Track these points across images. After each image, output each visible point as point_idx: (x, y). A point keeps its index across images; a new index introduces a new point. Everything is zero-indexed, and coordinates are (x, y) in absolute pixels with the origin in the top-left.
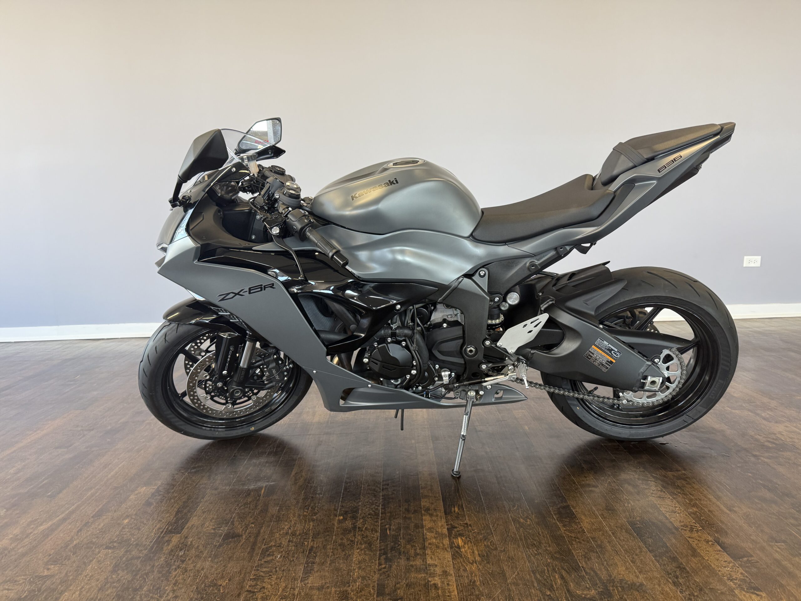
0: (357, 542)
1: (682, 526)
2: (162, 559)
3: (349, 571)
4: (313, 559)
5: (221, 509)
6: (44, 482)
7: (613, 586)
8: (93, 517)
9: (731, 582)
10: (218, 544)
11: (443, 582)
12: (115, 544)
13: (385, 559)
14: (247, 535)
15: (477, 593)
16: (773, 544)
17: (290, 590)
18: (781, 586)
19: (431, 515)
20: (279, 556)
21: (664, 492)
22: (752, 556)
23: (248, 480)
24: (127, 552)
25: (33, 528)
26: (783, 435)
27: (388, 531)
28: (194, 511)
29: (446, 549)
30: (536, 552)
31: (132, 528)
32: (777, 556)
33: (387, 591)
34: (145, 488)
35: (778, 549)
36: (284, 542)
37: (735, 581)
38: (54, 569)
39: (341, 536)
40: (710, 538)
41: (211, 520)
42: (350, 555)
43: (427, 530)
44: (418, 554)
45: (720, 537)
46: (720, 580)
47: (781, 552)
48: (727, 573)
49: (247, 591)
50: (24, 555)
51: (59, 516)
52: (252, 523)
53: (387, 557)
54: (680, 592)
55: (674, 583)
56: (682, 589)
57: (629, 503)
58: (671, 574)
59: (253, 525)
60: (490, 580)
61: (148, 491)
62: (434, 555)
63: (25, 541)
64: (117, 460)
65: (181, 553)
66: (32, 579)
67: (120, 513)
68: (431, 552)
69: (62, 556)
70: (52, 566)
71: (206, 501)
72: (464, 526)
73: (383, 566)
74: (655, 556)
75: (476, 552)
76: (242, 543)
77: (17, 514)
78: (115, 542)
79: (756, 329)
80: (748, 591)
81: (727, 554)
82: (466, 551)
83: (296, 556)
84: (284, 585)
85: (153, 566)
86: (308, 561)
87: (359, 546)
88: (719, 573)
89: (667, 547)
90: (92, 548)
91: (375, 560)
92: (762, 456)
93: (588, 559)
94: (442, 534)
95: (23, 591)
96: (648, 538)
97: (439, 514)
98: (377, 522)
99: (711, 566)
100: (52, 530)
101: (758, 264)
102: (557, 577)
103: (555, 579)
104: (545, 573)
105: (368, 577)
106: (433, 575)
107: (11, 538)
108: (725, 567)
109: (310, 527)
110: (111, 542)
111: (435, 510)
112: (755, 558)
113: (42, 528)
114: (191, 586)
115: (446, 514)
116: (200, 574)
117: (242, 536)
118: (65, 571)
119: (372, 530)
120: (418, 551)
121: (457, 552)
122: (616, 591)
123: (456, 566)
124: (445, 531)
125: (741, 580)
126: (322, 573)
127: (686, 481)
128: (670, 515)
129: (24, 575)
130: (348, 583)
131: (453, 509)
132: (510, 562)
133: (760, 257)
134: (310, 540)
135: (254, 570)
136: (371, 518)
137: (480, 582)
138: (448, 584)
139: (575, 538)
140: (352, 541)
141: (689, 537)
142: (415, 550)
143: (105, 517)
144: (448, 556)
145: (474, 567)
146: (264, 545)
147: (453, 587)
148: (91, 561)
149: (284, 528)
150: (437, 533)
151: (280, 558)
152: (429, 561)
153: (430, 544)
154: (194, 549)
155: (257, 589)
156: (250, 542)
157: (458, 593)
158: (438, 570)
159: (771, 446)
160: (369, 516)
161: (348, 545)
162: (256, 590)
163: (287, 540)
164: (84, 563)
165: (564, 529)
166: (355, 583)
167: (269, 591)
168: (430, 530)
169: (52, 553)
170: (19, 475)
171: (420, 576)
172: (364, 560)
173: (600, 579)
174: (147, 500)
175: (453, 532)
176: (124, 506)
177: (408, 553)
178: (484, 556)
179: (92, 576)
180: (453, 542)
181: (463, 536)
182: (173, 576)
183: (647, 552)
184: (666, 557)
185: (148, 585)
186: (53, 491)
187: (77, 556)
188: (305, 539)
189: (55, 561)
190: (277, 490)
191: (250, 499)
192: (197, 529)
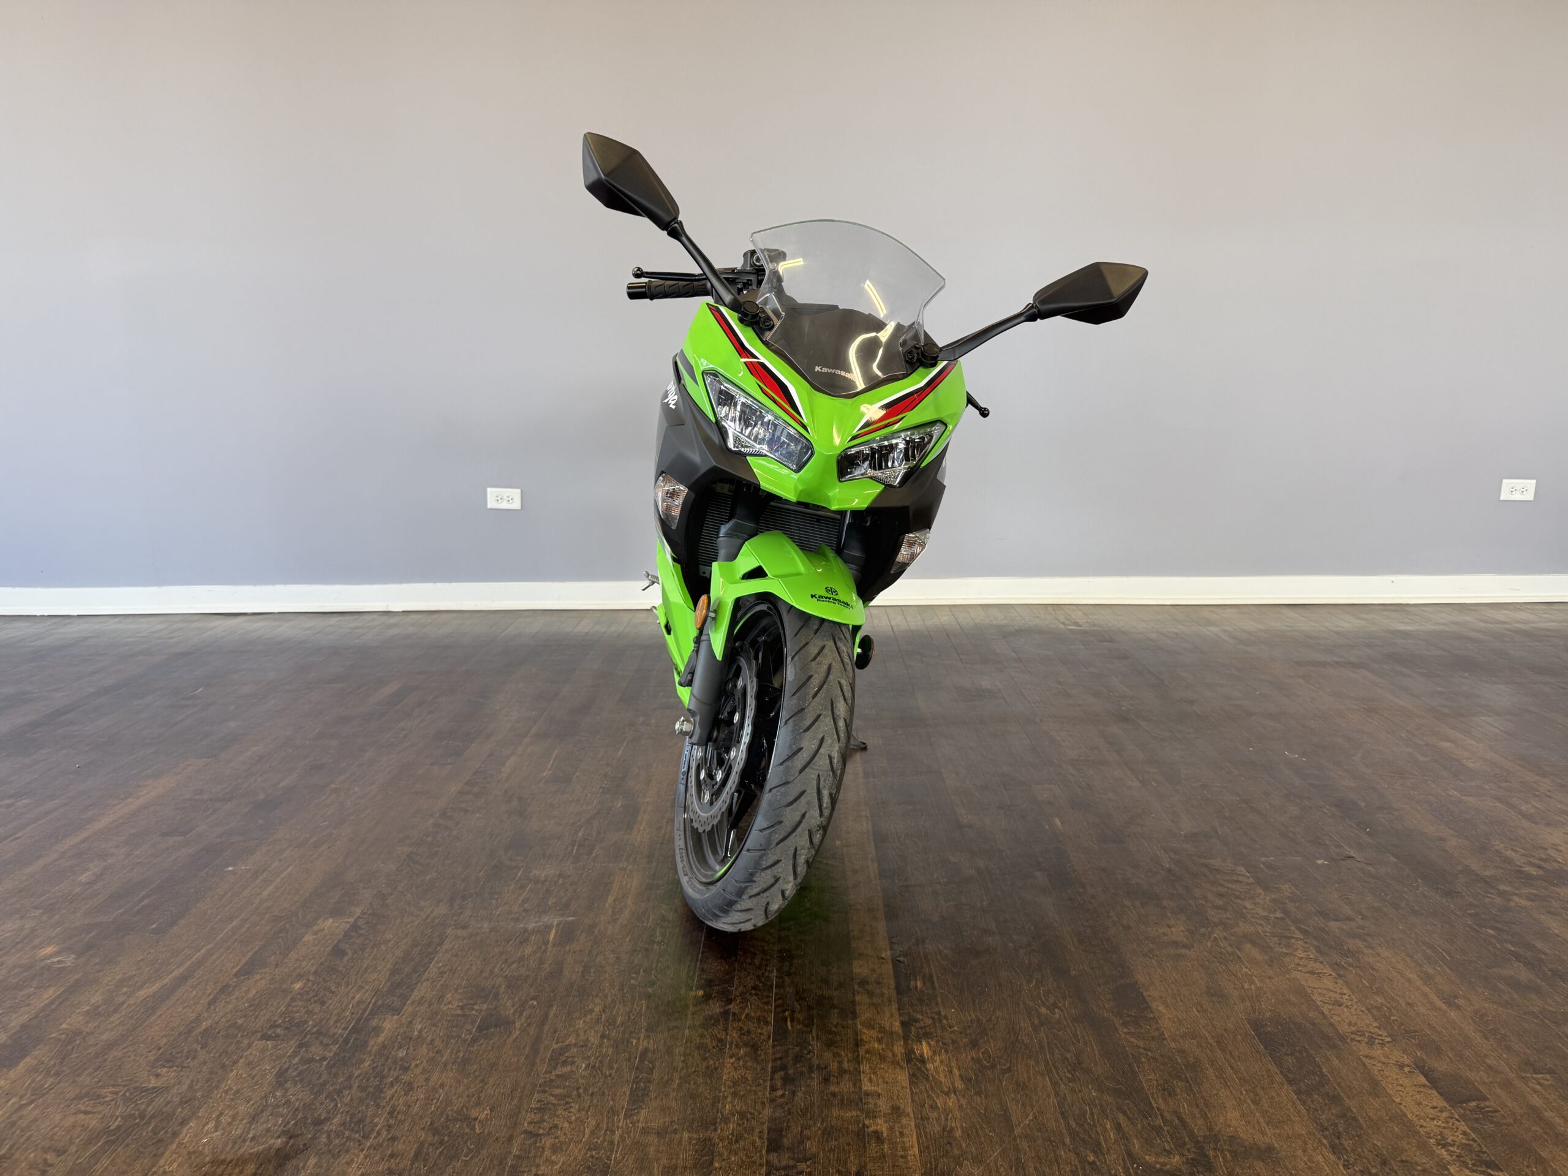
0: (731, 1043)
1: (1352, 1033)
2: (367, 1064)
3: (716, 1100)
4: (647, 1073)
5: (474, 968)
6: (143, 903)
7: (1215, 1149)
8: (236, 975)
9: (1443, 1150)
10: (469, 1037)
11: (891, 1129)
12: (279, 1031)
13: (782, 1078)
14: (523, 1020)
15: (956, 1152)
16: (1529, 1075)
17: (605, 1134)
18: (1540, 1161)
19: (871, 994)
20: (584, 1066)
21: (1321, 963)
22: (1486, 1099)
23: (525, 910)
24: (300, 1046)
25: (126, 993)
26: (1560, 851)
27: (789, 1023)
28: (425, 971)
29: (898, 1064)
30: (1070, 1076)
31: (310, 1000)
32: (1535, 1101)
33: (786, 1142)
34: (331, 920)
35: (1538, 1087)
36: (594, 1040)
37: (1451, 1149)
38: (168, 1075)
39: (700, 1030)
40: (1406, 1060)
41: (456, 990)
42: (716, 1069)
43: (863, 1024)
44: (845, 1072)
45: (1425, 1057)
46: (1423, 1146)
47: (1543, 1092)
48: (1436, 1130)
49: (526, 1132)
50: (111, 1045)
51: (172, 971)
52: (532, 999)
53: (786, 1074)
54: (1344, 1166)
55: (1334, 1149)
56: (1348, 1161)
57: (1252, 982)
58: (1327, 1129)
59: (535, 1003)
60: (982, 1128)
61: (337, 928)
62: (875, 1073)
63: (112, 1019)
64: (277, 863)
65: (401, 1054)
66: (128, 1094)
67: (287, 970)
68: (870, 1067)
69: (182, 1051)
70: (165, 1070)
71: (446, 951)
72: (933, 1019)
73: (780, 1093)
74: (1298, 1092)
75: (956, 1072)
76: (515, 1036)
77: (96, 964)
78: (279, 1026)
79: (1518, 625)
80: (1475, 1168)
81: (1439, 1093)
82: (936, 1069)
83: (615, 1066)
84: (594, 1123)
85: (350, 1078)
86: (638, 1077)
87: (734, 1051)
88: (1421, 1130)
89: (1322, 1075)
90: (236, 1036)
91: (765, 1081)
92: (1516, 894)
93: (1170, 1095)
94: (892, 1033)
95: (112, 1117)
96: (1287, 1055)
97: (886, 991)
98: (767, 1003)
99: (1405, 1116)
100: (162, 997)
101: (1529, 496)
102: (1108, 1126)
103: (1105, 1130)
104: (1085, 1118)
105: (751, 1114)
106: (872, 1114)
107: (88, 1011)
108: (1433, 1119)
109: (641, 1010)
110: (272, 1027)
111: (878, 983)
112: (1491, 1103)
113: (142, 993)
114: (421, 1118)
115: (898, 993)
116: (437, 1095)
117: (514, 1022)
118: (188, 1082)
119: (759, 1020)
120: (846, 1065)
121: (919, 1069)
122: (1221, 1160)
123: (916, 1098)
124: (897, 1026)
125: (1463, 1146)
126: (664, 1101)
127: (1365, 941)
128: (1330, 1011)
129: (114, 1086)
130: (715, 1124)
131: (913, 983)
132: (1019, 1093)
133: (1534, 482)
134: (642, 1036)
135: (539, 1092)
136: (756, 995)
137: (963, 1131)
138: (902, 1134)
139: (1145, 1049)
140: (720, 1040)
141: (1366, 1057)
142: (840, 1063)
143: (258, 977)
144: (903, 1077)
145: (951, 1101)
146: (557, 1043)
147: (912, 1140)
148: (235, 1063)
149: (592, 1011)
150: (882, 1030)
151: (585, 1069)
152: (867, 1086)
153: (867, 1052)
154: (424, 1046)
155: (543, 1129)
156: (529, 1034)
157: (920, 1152)
158: (884, 1105)
159: (1535, 873)
160: (753, 992)
161: (714, 1047)
162: (541, 1131)
163: (599, 1035)
164: (223, 1066)
165: (1125, 1030)
166: (726, 1123)
167: (565, 1134)
168: (870, 1026)
169: (162, 1044)
170: (96, 887)
171: (849, 1114)
172: (744, 1080)
173: (1191, 1134)
174: (336, 946)
175: (913, 1029)
176: (293, 955)
177: (826, 1068)
178: (970, 1080)
179: (238, 1091)
180: (913, 1049)
181: (932, 1039)
182: (388, 1098)
183: (1282, 1084)
184: (1318, 1094)
185: (342, 1113)
186: (161, 920)
187: (209, 1052)
188: (632, 1033)
189: (168, 1061)
190: (579, 932)
191: (528, 950)
192: (429, 1006)
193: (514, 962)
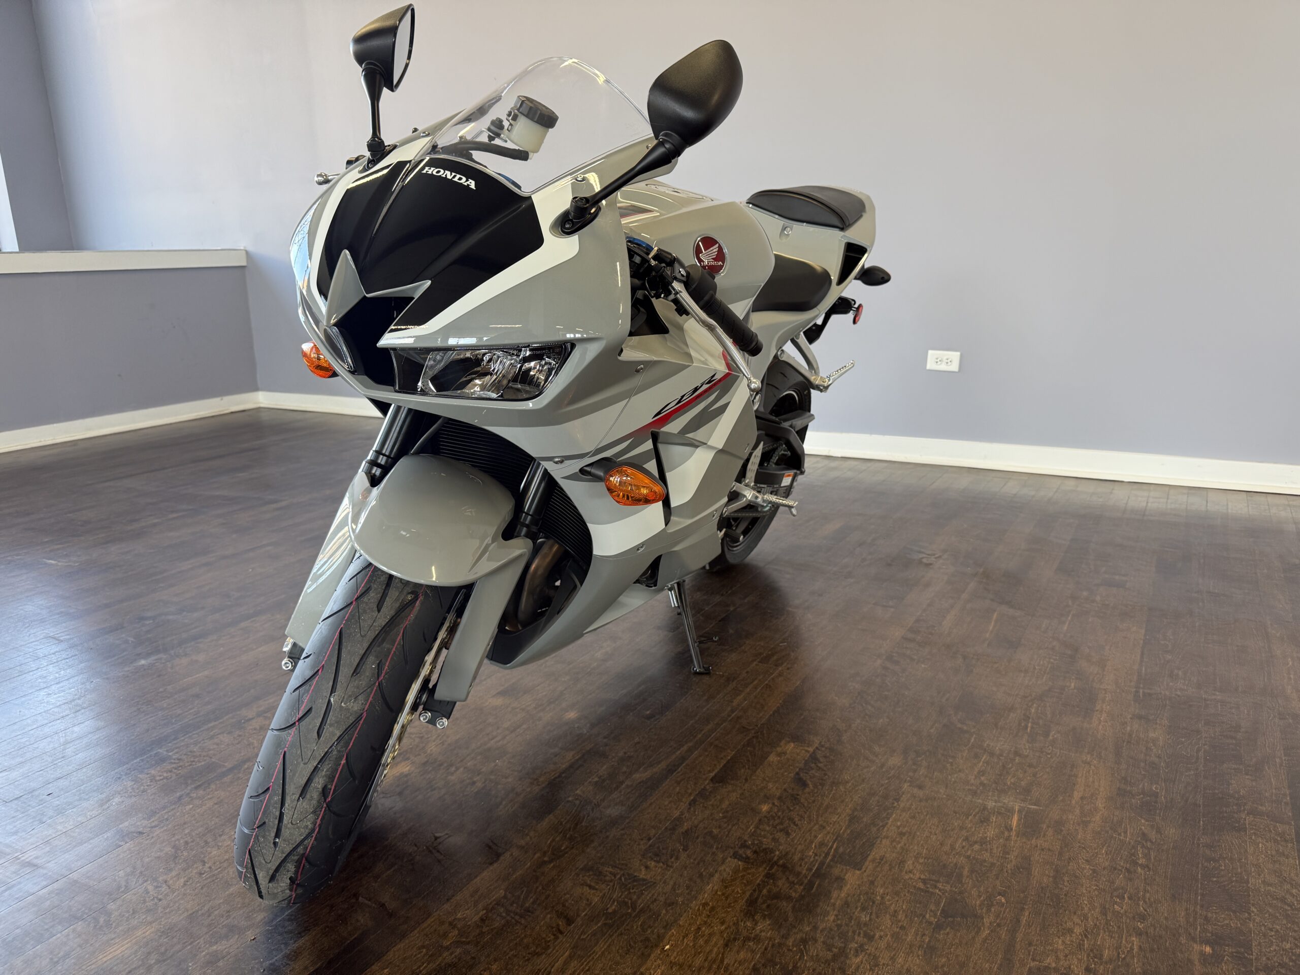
2: (831, 918)
5: (934, 838)
6: (639, 690)
8: (712, 780)
10: (934, 920)
12: (749, 853)
14: (992, 918)
24: (768, 876)
28: (884, 826)
31: (776, 827)
38: (656, 870)
41: (917, 858)
50: (612, 823)
51: (661, 761)
52: (1000, 894)
59: (1003, 900)
61: (798, 755)
63: (613, 796)
65: (865, 918)
66: (623, 879)
67: (754, 788)
69: (667, 848)
70: (653, 863)
71: (904, 810)
76: (984, 936)
78: (748, 847)
90: (712, 847)
95: (610, 898)
100: (653, 785)
107: (596, 782)
109: (1132, 948)
110: (742, 846)
113: (638, 777)
117: (982, 918)
118: (672, 883)
143: (730, 788)
148: (712, 875)
154: (888, 916)
156: (1000, 938)
164: (701, 875)
169: (651, 835)
170: (608, 665)
174: (798, 774)
176: (760, 773)
179: (713, 909)
186: (653, 710)
187: (689, 856)
189: (657, 855)
190: (1045, 826)
191: (991, 833)
192: (890, 870)
193: (976, 842)
